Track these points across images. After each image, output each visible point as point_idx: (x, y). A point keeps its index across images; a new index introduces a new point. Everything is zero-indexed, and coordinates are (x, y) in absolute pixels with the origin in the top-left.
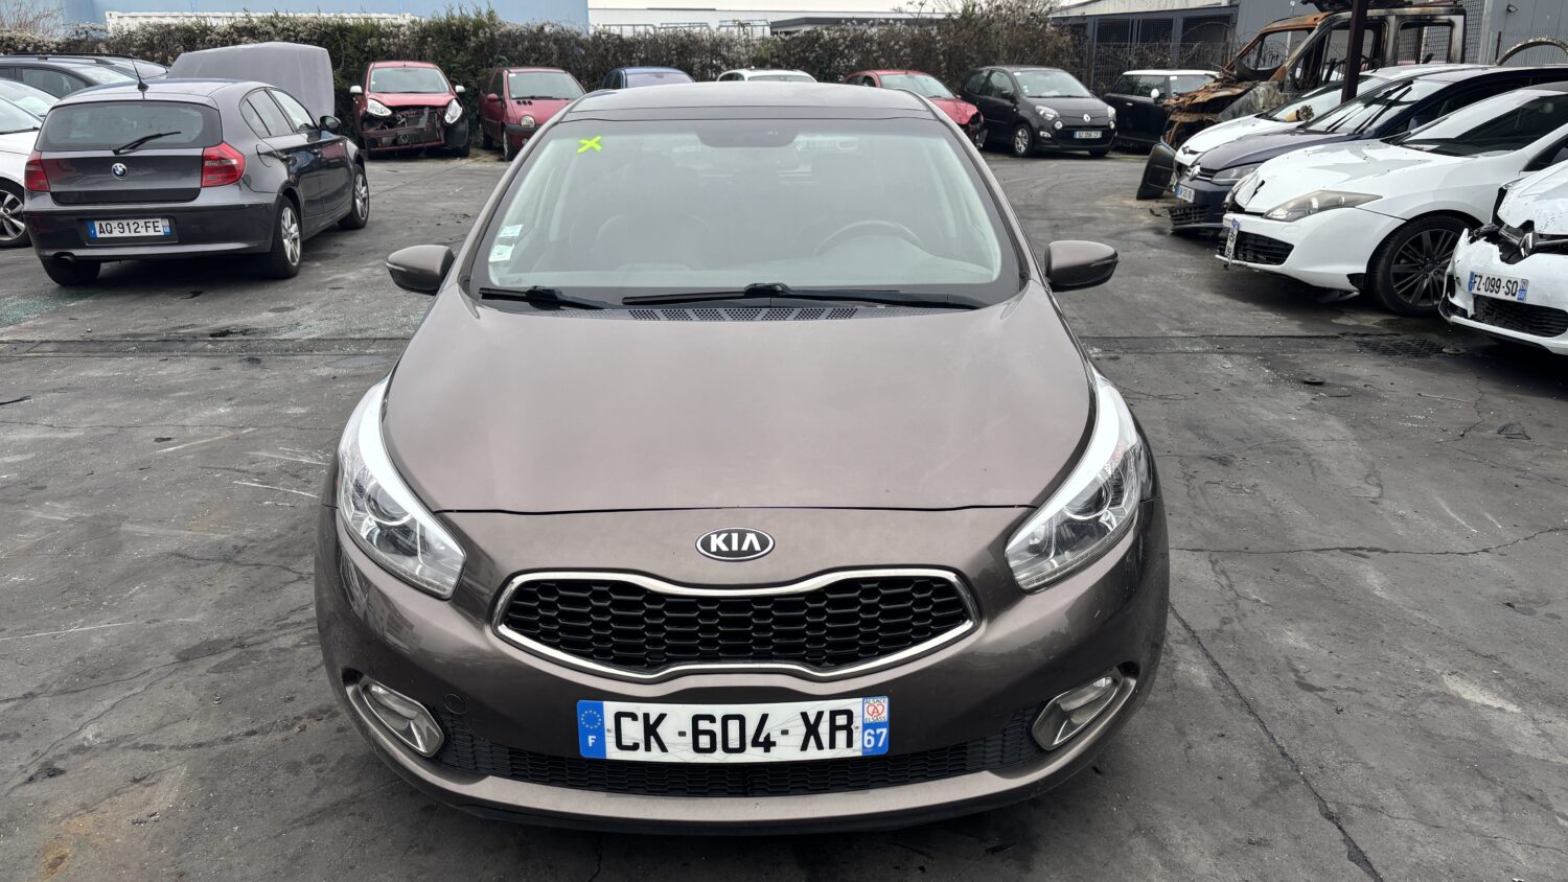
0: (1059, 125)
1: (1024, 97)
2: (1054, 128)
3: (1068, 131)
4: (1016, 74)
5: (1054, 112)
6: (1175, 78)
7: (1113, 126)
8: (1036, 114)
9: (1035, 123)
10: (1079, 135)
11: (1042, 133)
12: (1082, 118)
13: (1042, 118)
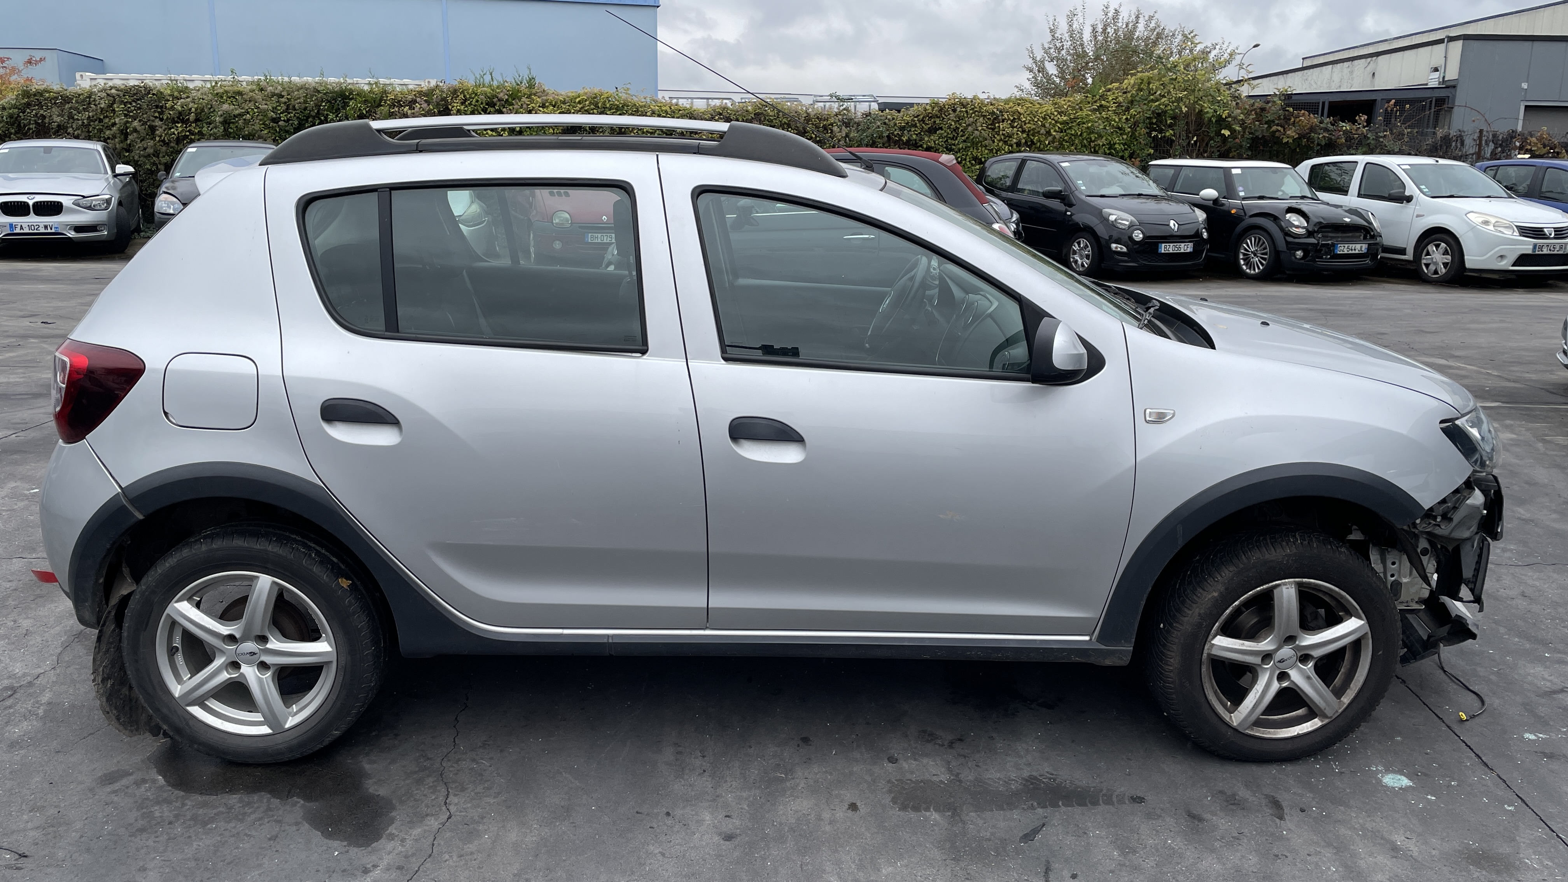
0: (1138, 236)
1: (1083, 197)
2: (1131, 238)
3: (1151, 244)
4: (1063, 165)
5: (1131, 218)
6: (1239, 171)
7: (1205, 235)
8: (1105, 220)
9: (1101, 231)
10: (1166, 248)
11: (1114, 246)
12: (1168, 225)
13: (1113, 225)
